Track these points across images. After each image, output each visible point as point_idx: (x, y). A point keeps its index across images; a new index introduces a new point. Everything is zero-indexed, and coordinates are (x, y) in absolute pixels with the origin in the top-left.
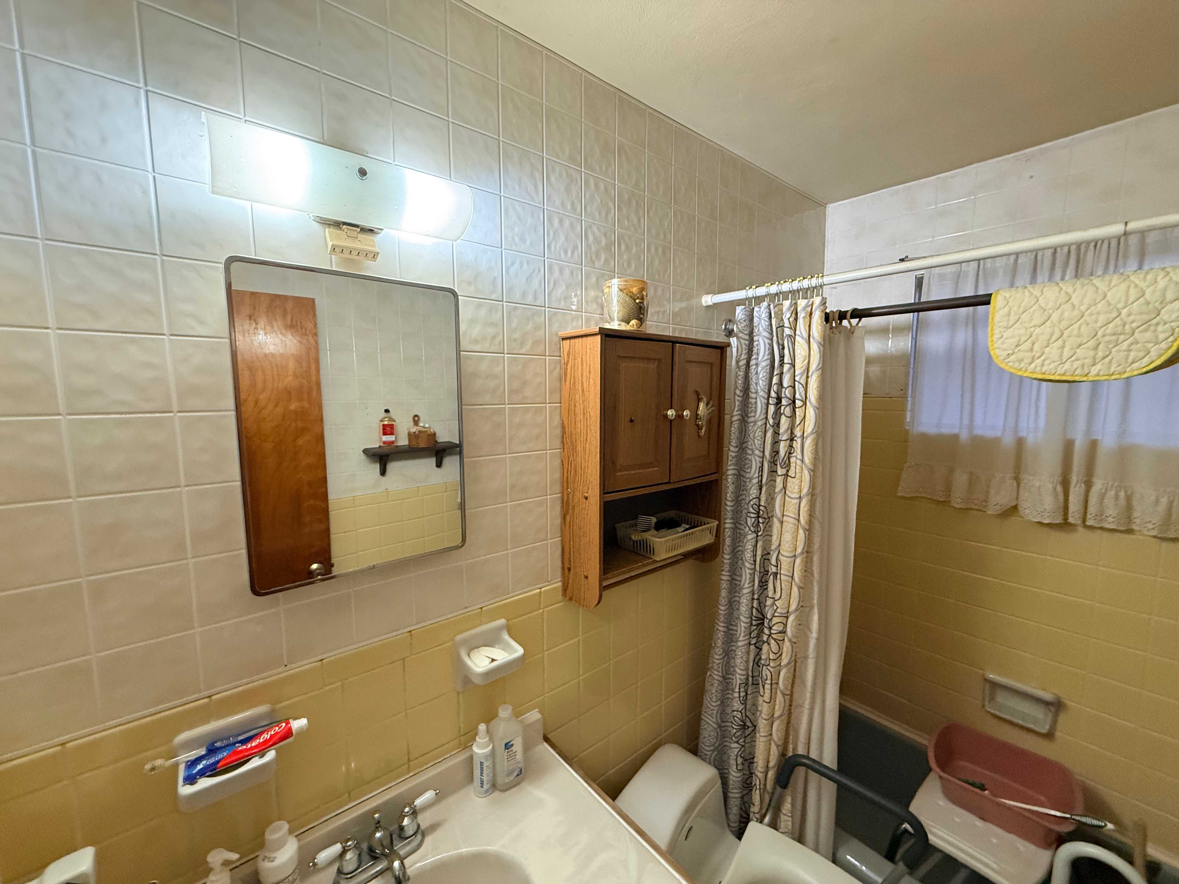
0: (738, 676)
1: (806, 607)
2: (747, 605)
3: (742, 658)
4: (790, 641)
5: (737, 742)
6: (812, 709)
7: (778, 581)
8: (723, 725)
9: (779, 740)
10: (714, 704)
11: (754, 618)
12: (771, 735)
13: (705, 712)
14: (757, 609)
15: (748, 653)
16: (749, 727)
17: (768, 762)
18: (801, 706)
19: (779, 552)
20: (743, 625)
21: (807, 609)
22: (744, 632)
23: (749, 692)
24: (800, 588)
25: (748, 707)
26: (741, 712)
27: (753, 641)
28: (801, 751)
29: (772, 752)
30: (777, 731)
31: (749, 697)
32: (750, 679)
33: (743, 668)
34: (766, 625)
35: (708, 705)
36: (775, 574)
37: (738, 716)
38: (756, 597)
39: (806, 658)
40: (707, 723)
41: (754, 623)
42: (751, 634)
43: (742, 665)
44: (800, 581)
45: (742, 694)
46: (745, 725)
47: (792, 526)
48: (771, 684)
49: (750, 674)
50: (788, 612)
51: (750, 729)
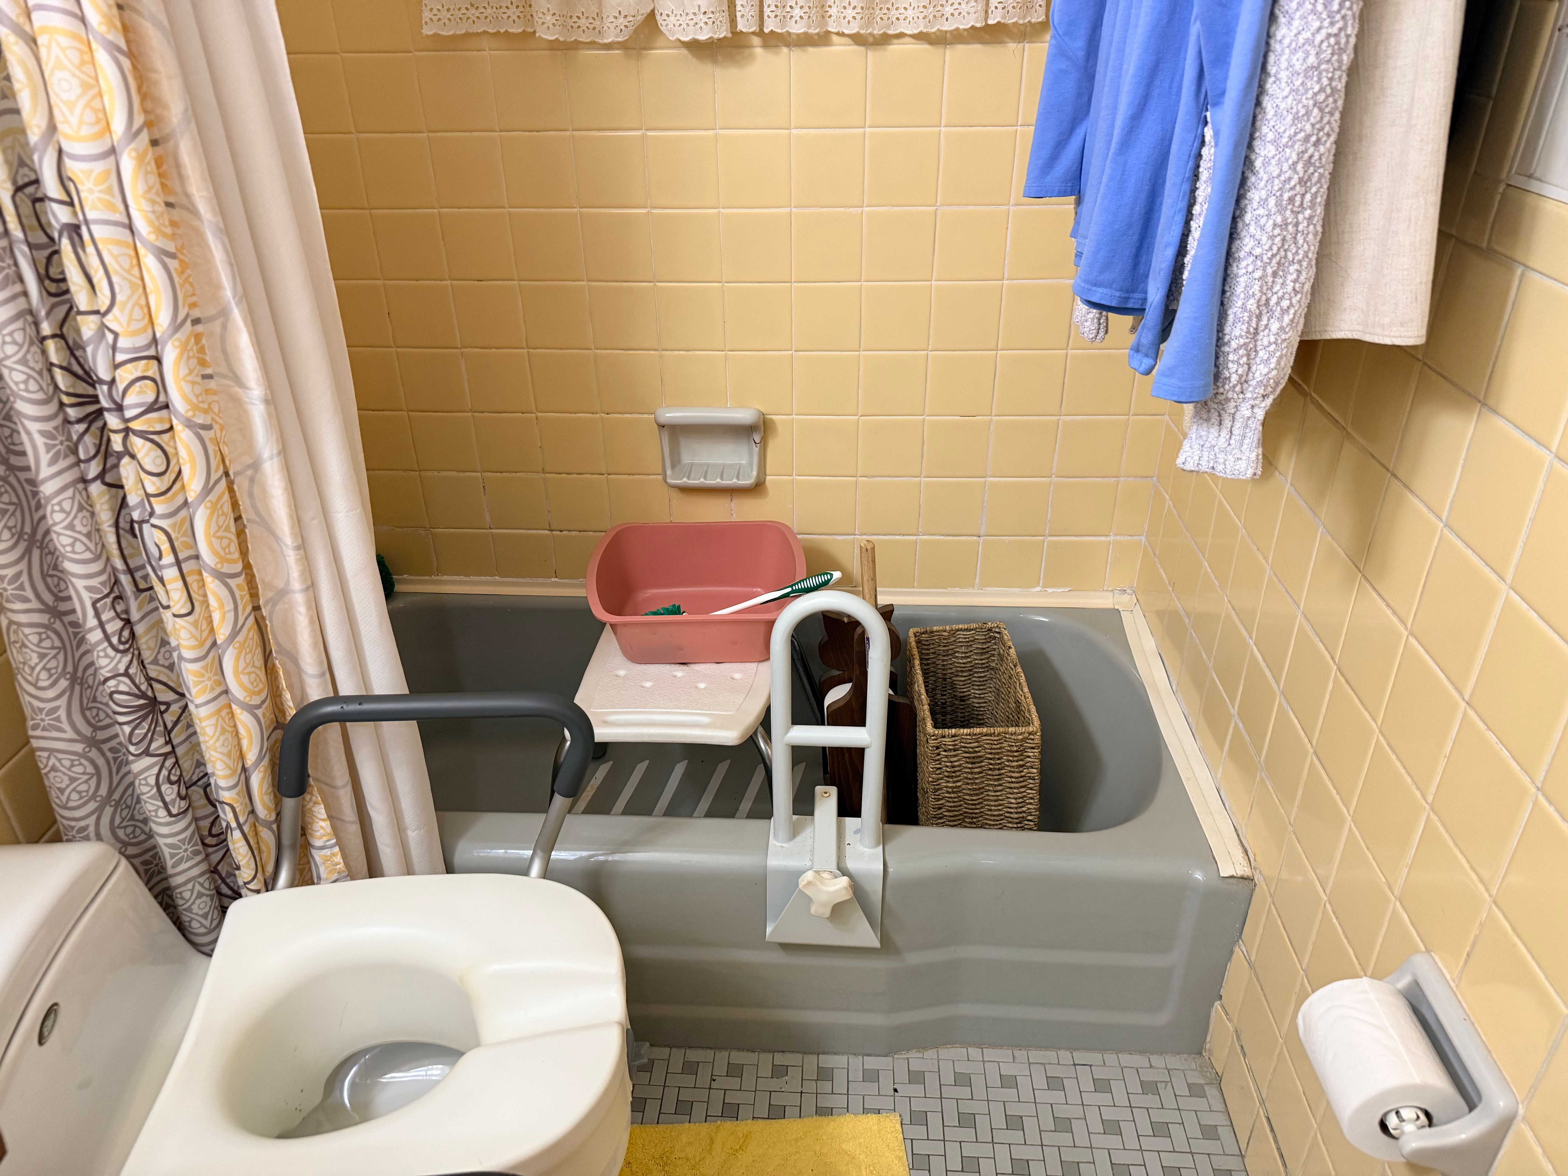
0: (80, 584)
2: (24, 361)
3: (71, 527)
4: (189, 424)
5: (147, 753)
6: (311, 587)
7: (90, 249)
8: (101, 735)
9: (252, 693)
10: (50, 694)
11: (66, 399)
12: (226, 692)
13: (35, 727)
14: (66, 369)
15: (87, 507)
16: (168, 705)
17: (242, 757)
18: (283, 593)
19: (60, 152)
20: (34, 427)
22: (49, 448)
23: (135, 616)
24: (162, 254)
25: (147, 655)
26: (126, 674)
27: (93, 469)
28: (315, 692)
29: (242, 731)
30: (236, 673)
31: (139, 629)
32: (125, 579)
33: (88, 555)
34: (105, 403)
35: (36, 703)
36: (74, 230)
37: (122, 688)
38: (46, 329)
40: (52, 751)
41: (72, 413)
42: (75, 451)
43: (79, 547)
44: (159, 231)
45: (113, 627)
46: (153, 702)
48: (178, 563)
49: (119, 564)
50: (155, 341)
51: (175, 708)
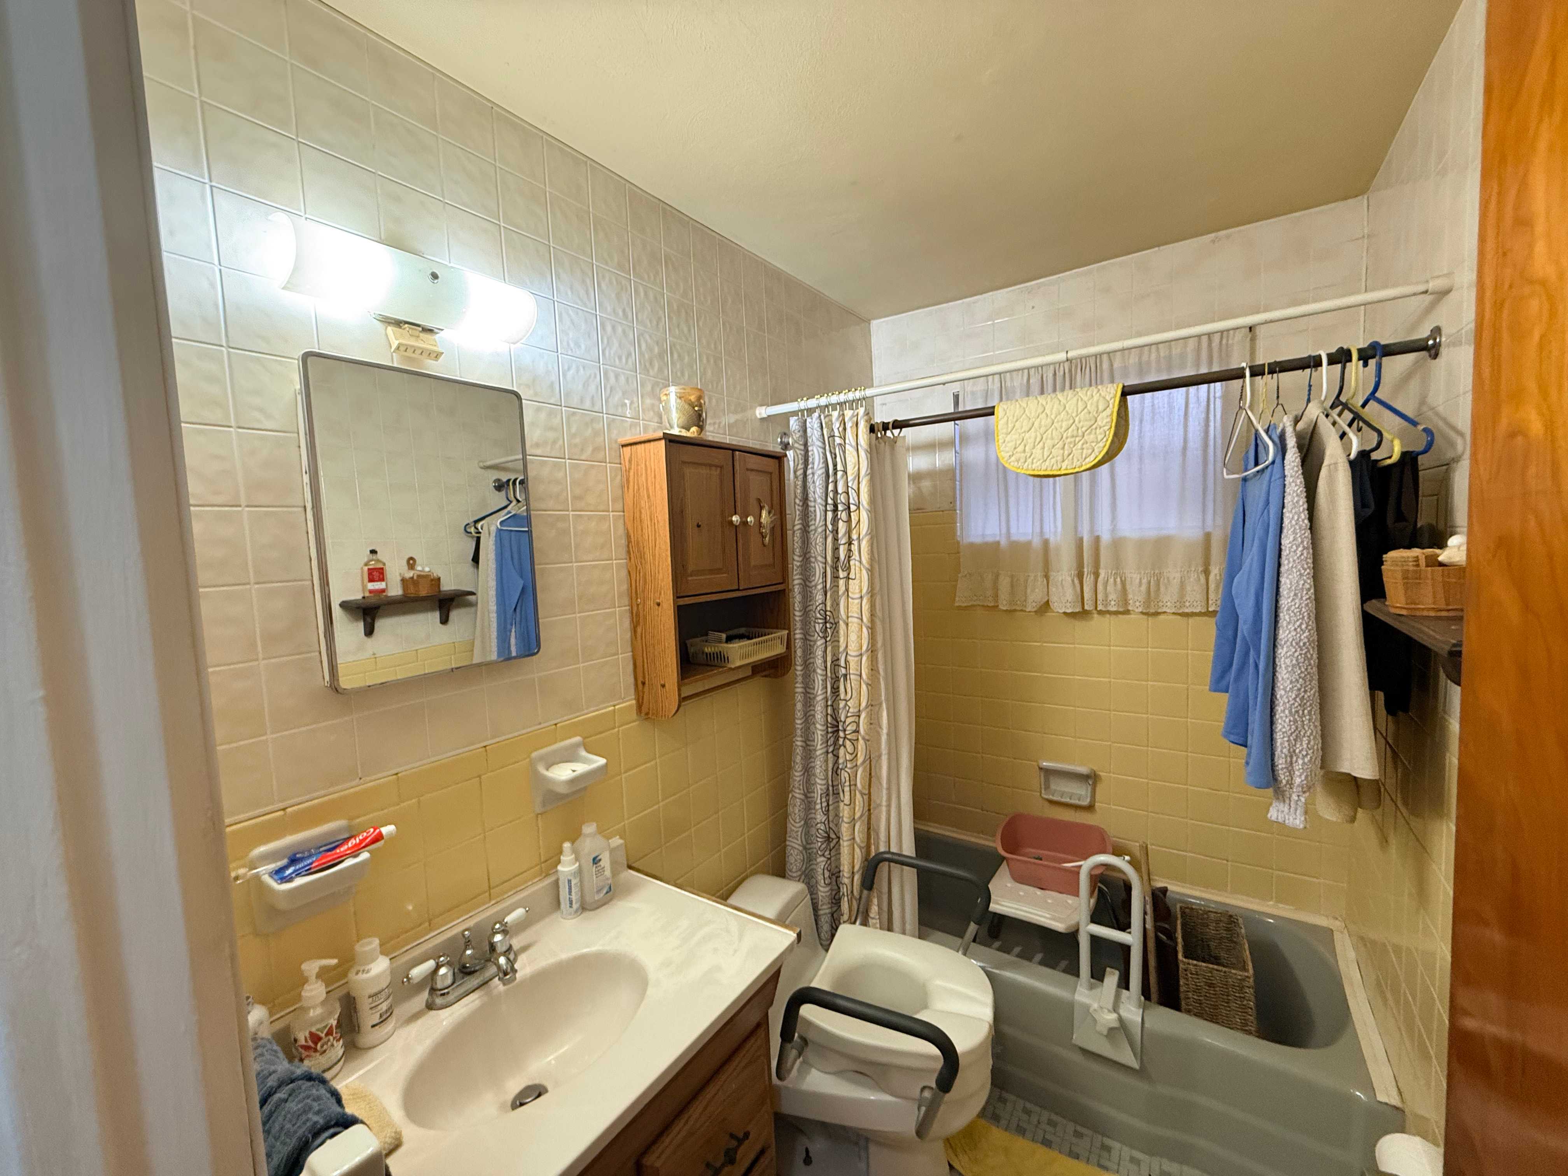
0: (819, 787)
1: (875, 705)
2: (822, 712)
3: (821, 767)
4: (864, 739)
5: (823, 855)
6: (889, 806)
7: (849, 681)
8: (808, 846)
9: (862, 842)
10: (798, 825)
11: (829, 725)
12: (854, 839)
13: (790, 837)
14: (831, 716)
15: (826, 761)
16: (833, 839)
17: (853, 867)
18: (880, 805)
19: (847, 653)
20: (819, 732)
21: (877, 708)
22: (821, 740)
23: (830, 803)
24: (867, 685)
25: (831, 818)
26: (824, 823)
27: (831, 749)
28: (882, 849)
29: (856, 856)
30: (859, 832)
31: (831, 808)
32: (831, 788)
33: (823, 778)
34: (841, 728)
35: (793, 828)
36: (845, 676)
37: (822, 828)
38: (829, 703)
39: (880, 756)
40: (793, 847)
41: (830, 730)
42: (827, 742)
43: (822, 774)
44: (868, 678)
45: (824, 804)
46: (829, 837)
47: (856, 625)
48: (850, 786)
49: (830, 783)
50: (859, 711)
51: (835, 841)
